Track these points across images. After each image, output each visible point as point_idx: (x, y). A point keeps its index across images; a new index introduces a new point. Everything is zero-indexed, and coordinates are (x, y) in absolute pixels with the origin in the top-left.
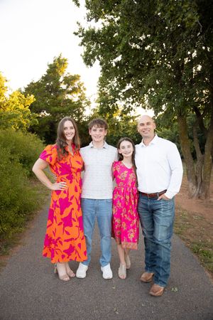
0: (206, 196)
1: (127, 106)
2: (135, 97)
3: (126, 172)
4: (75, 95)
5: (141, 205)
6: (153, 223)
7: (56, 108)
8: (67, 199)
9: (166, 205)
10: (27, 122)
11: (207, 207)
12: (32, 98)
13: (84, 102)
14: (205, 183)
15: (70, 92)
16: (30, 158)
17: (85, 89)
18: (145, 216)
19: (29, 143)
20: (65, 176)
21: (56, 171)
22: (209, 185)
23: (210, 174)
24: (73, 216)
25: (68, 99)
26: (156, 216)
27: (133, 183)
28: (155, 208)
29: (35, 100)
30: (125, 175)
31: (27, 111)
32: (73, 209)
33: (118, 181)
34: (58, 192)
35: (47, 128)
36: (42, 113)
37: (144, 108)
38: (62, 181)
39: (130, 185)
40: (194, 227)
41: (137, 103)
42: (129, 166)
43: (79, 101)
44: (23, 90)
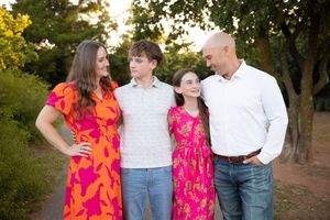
0: (307, 158)
1: (177, 27)
2: (188, 12)
3: (190, 123)
4: (92, 14)
5: (217, 175)
6: (240, 203)
7: (64, 35)
8: (91, 168)
9: (259, 175)
10: (20, 57)
11: (310, 174)
12: (26, 20)
13: (106, 25)
14: (304, 138)
15: (84, 11)
16: (29, 113)
17: (107, 5)
18: (226, 193)
19: (25, 90)
20: (87, 132)
21: (74, 125)
22: (310, 141)
23: (311, 124)
24: (103, 196)
25: (83, 21)
26: (244, 191)
27: (201, 140)
28: (241, 178)
29: (30, 22)
30: (190, 129)
31: (19, 40)
32: (101, 185)
33: (178, 138)
34: (77, 159)
35: (53, 67)
36: (43, 45)
37: (203, 28)
38: (82, 140)
39: (198, 143)
40: (297, 206)
41: (191, 22)
42: (195, 113)
43: (99, 23)
44: (9, 8)
